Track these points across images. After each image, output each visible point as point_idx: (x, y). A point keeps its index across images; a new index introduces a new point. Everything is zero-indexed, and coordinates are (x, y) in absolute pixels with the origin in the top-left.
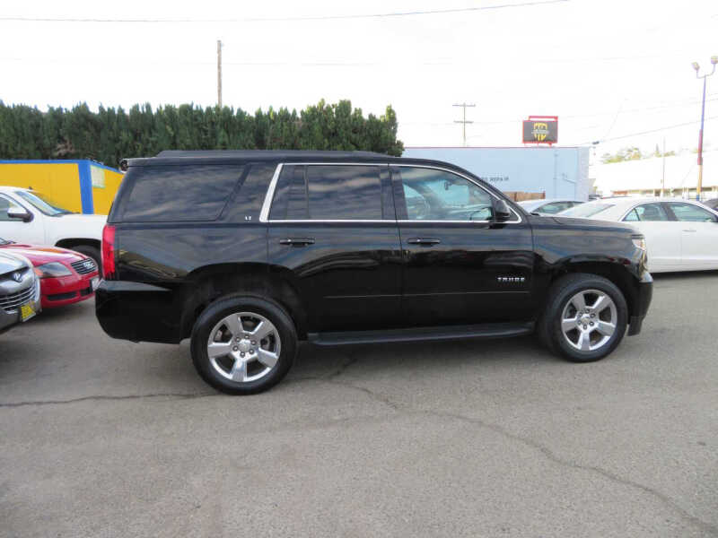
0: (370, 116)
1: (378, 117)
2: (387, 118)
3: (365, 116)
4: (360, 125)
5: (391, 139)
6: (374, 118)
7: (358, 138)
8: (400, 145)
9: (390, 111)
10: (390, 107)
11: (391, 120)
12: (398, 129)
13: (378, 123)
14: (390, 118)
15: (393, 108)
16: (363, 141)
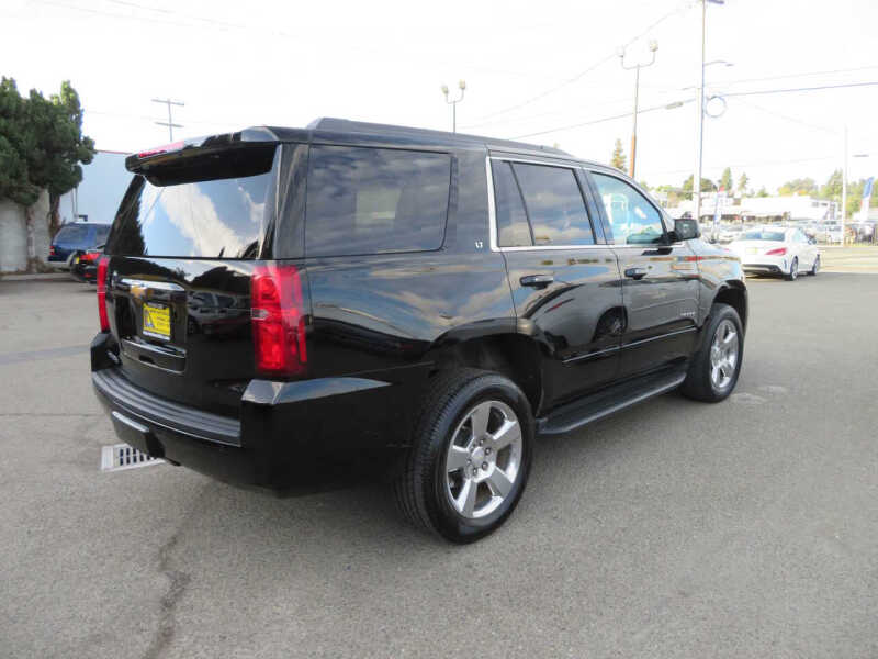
0: (33, 93)
1: (47, 97)
2: (63, 100)
3: (25, 94)
4: (14, 106)
5: (74, 134)
6: (40, 97)
7: (12, 126)
8: (88, 143)
9: (68, 90)
10: (69, 82)
11: (72, 104)
12: (84, 119)
13: (48, 106)
14: (69, 99)
15: (72, 86)
16: (22, 132)
